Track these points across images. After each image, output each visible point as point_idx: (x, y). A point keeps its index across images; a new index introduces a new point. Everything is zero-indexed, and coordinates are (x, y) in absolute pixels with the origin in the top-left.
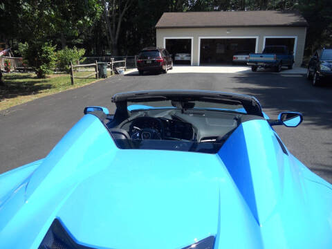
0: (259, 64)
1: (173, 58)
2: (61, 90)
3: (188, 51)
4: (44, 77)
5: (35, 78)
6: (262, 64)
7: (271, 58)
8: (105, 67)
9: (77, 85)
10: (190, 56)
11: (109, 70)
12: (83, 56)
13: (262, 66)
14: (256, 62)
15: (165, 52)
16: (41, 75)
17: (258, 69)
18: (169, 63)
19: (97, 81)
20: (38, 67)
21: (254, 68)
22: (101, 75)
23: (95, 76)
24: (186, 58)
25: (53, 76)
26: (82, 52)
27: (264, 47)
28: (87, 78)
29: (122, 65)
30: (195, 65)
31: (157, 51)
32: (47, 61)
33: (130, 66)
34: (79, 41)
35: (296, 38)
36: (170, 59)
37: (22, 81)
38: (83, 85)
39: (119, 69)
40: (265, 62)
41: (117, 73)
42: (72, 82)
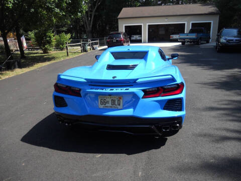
0: (186, 40)
1: (130, 38)
2: (62, 59)
3: (140, 33)
4: (47, 53)
5: (42, 53)
6: (188, 40)
7: (193, 36)
8: (87, 45)
9: (71, 56)
10: (141, 37)
11: (89, 47)
12: (70, 39)
13: (188, 42)
14: (184, 39)
15: (124, 34)
16: (45, 51)
17: (186, 43)
18: (128, 42)
19: (82, 54)
20: (44, 46)
21: (183, 43)
22: (84, 50)
23: (80, 51)
24: (138, 38)
25: (53, 52)
26: (69, 36)
28: (75, 53)
29: (96, 44)
30: (145, 42)
31: (120, 34)
32: (49, 42)
33: (101, 45)
34: (65, 29)
35: (212, 22)
36: (128, 39)
37: (35, 55)
38: (74, 56)
39: (95, 46)
40: (190, 39)
41: (93, 49)
42: (68, 55)
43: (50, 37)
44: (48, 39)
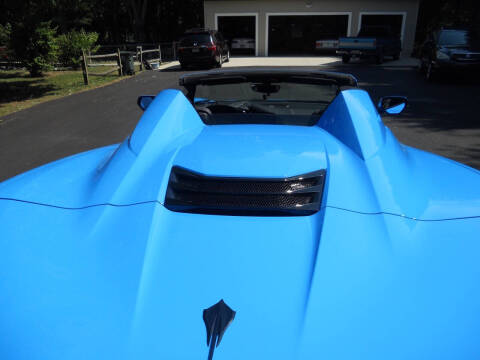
0: (353, 52)
1: (229, 45)
2: (71, 92)
3: (251, 35)
4: (40, 75)
5: (26, 77)
6: (357, 52)
7: (369, 43)
8: (131, 59)
9: (93, 85)
10: (254, 42)
11: (137, 63)
12: (96, 44)
13: (357, 56)
14: (349, 50)
15: (217, 37)
16: (36, 72)
17: (352, 60)
18: (225, 53)
19: (120, 79)
20: (32, 61)
21: (346, 59)
22: (127, 70)
23: (117, 73)
24: (247, 46)
25: (53, 74)
26: (93, 37)
27: (359, 29)
28: (105, 76)
29: (155, 56)
30: (261, 55)
31: (208, 34)
32: (44, 51)
33: (166, 58)
34: (85, 21)
35: (404, 14)
36: (226, 47)
37: (8, 80)
38: (102, 85)
39: (151, 62)
40: (361, 50)
41: (148, 68)
42: (86, 82)
43: (45, 38)
44: (40, 42)
